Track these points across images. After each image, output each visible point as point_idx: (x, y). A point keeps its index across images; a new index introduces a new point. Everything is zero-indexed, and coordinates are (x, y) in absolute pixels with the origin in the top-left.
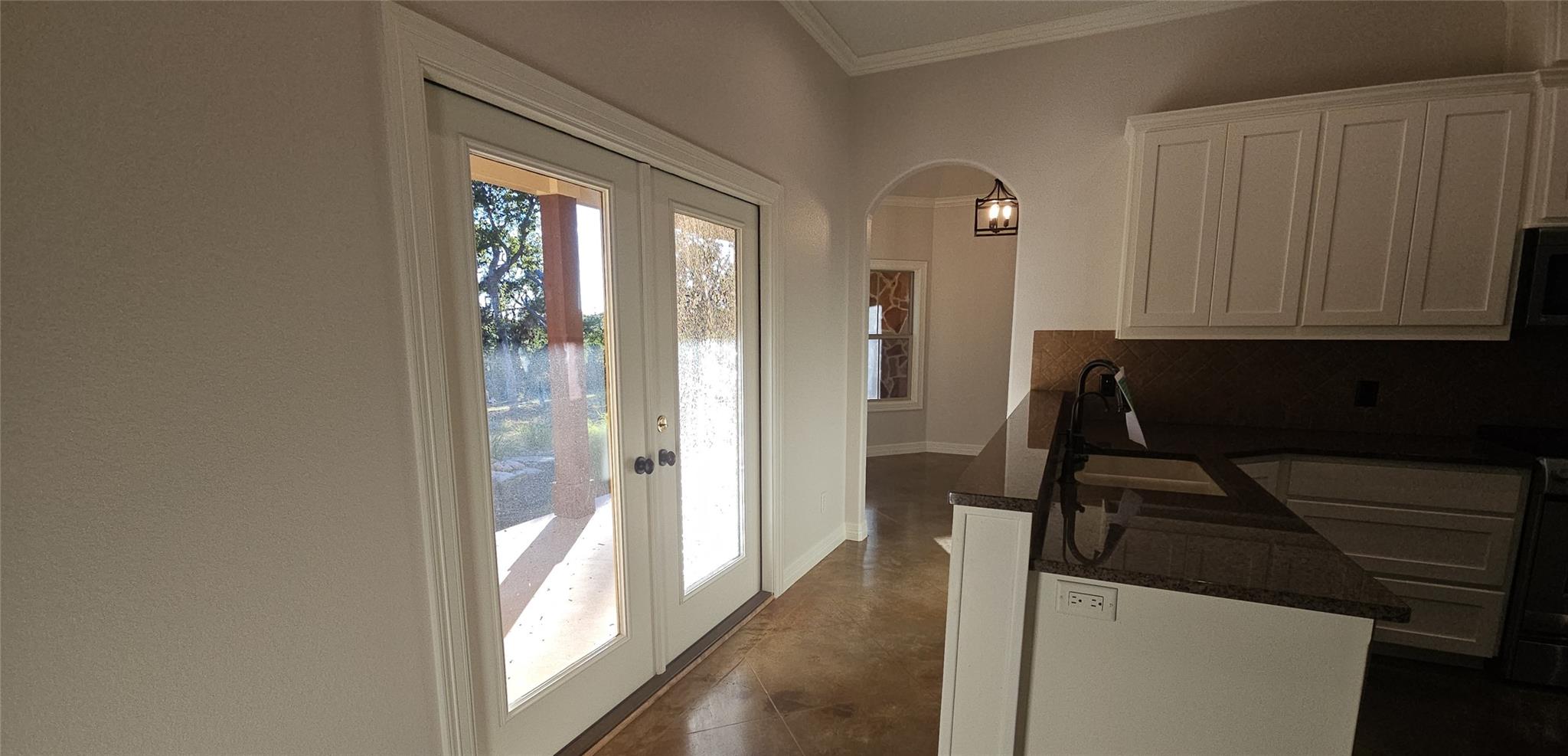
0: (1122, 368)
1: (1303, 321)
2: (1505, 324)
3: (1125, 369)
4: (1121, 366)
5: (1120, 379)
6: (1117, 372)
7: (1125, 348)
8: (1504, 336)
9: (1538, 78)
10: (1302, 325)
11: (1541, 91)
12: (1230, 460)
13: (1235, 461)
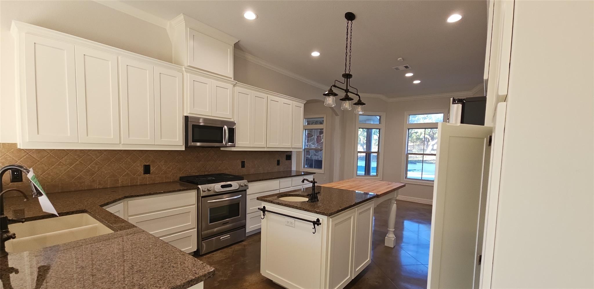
0: (31, 169)
1: (122, 142)
2: (183, 145)
3: (33, 169)
4: (30, 168)
5: (31, 177)
6: (28, 172)
7: (26, 153)
8: (183, 149)
9: (184, 69)
10: (122, 143)
11: (185, 73)
12: (103, 207)
13: (104, 208)
